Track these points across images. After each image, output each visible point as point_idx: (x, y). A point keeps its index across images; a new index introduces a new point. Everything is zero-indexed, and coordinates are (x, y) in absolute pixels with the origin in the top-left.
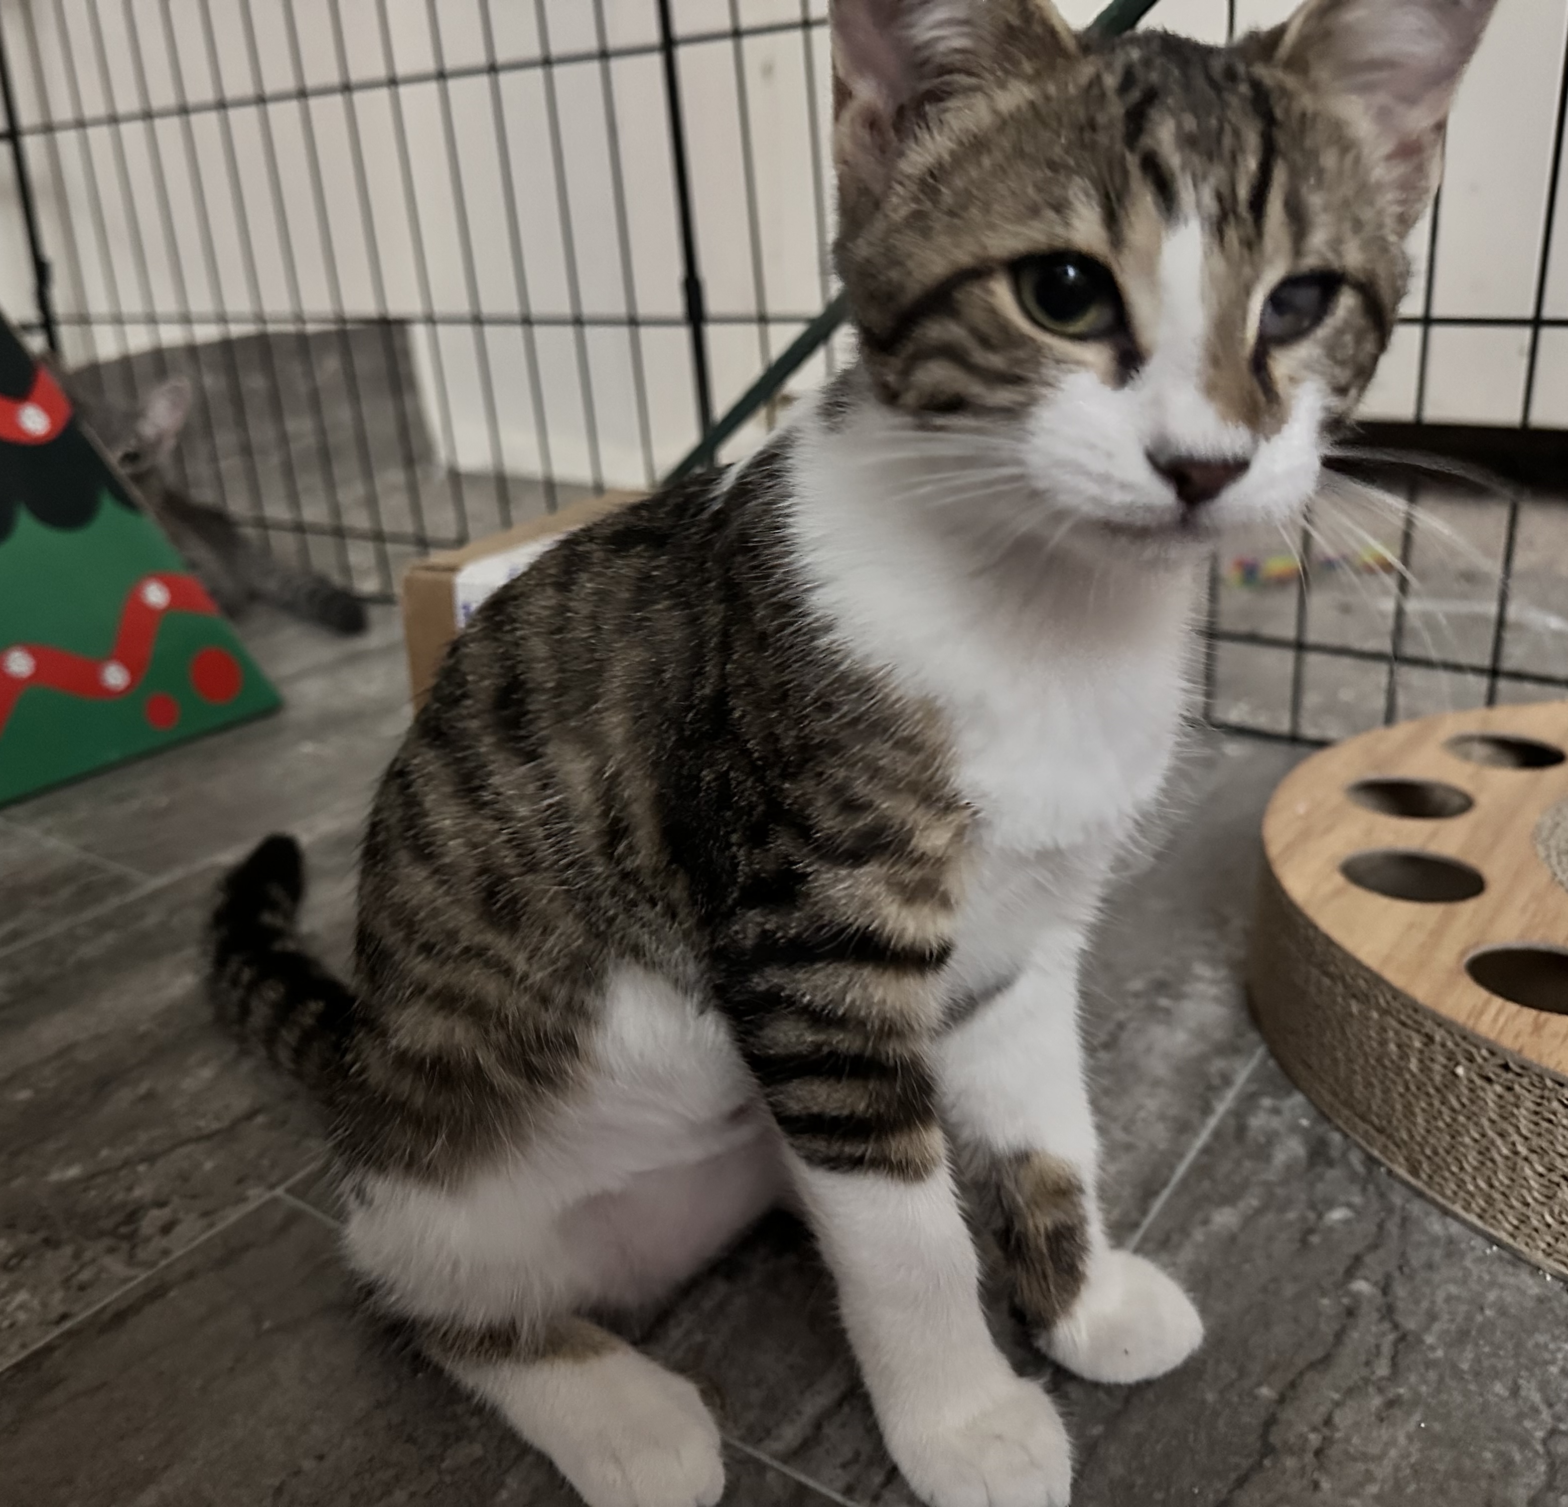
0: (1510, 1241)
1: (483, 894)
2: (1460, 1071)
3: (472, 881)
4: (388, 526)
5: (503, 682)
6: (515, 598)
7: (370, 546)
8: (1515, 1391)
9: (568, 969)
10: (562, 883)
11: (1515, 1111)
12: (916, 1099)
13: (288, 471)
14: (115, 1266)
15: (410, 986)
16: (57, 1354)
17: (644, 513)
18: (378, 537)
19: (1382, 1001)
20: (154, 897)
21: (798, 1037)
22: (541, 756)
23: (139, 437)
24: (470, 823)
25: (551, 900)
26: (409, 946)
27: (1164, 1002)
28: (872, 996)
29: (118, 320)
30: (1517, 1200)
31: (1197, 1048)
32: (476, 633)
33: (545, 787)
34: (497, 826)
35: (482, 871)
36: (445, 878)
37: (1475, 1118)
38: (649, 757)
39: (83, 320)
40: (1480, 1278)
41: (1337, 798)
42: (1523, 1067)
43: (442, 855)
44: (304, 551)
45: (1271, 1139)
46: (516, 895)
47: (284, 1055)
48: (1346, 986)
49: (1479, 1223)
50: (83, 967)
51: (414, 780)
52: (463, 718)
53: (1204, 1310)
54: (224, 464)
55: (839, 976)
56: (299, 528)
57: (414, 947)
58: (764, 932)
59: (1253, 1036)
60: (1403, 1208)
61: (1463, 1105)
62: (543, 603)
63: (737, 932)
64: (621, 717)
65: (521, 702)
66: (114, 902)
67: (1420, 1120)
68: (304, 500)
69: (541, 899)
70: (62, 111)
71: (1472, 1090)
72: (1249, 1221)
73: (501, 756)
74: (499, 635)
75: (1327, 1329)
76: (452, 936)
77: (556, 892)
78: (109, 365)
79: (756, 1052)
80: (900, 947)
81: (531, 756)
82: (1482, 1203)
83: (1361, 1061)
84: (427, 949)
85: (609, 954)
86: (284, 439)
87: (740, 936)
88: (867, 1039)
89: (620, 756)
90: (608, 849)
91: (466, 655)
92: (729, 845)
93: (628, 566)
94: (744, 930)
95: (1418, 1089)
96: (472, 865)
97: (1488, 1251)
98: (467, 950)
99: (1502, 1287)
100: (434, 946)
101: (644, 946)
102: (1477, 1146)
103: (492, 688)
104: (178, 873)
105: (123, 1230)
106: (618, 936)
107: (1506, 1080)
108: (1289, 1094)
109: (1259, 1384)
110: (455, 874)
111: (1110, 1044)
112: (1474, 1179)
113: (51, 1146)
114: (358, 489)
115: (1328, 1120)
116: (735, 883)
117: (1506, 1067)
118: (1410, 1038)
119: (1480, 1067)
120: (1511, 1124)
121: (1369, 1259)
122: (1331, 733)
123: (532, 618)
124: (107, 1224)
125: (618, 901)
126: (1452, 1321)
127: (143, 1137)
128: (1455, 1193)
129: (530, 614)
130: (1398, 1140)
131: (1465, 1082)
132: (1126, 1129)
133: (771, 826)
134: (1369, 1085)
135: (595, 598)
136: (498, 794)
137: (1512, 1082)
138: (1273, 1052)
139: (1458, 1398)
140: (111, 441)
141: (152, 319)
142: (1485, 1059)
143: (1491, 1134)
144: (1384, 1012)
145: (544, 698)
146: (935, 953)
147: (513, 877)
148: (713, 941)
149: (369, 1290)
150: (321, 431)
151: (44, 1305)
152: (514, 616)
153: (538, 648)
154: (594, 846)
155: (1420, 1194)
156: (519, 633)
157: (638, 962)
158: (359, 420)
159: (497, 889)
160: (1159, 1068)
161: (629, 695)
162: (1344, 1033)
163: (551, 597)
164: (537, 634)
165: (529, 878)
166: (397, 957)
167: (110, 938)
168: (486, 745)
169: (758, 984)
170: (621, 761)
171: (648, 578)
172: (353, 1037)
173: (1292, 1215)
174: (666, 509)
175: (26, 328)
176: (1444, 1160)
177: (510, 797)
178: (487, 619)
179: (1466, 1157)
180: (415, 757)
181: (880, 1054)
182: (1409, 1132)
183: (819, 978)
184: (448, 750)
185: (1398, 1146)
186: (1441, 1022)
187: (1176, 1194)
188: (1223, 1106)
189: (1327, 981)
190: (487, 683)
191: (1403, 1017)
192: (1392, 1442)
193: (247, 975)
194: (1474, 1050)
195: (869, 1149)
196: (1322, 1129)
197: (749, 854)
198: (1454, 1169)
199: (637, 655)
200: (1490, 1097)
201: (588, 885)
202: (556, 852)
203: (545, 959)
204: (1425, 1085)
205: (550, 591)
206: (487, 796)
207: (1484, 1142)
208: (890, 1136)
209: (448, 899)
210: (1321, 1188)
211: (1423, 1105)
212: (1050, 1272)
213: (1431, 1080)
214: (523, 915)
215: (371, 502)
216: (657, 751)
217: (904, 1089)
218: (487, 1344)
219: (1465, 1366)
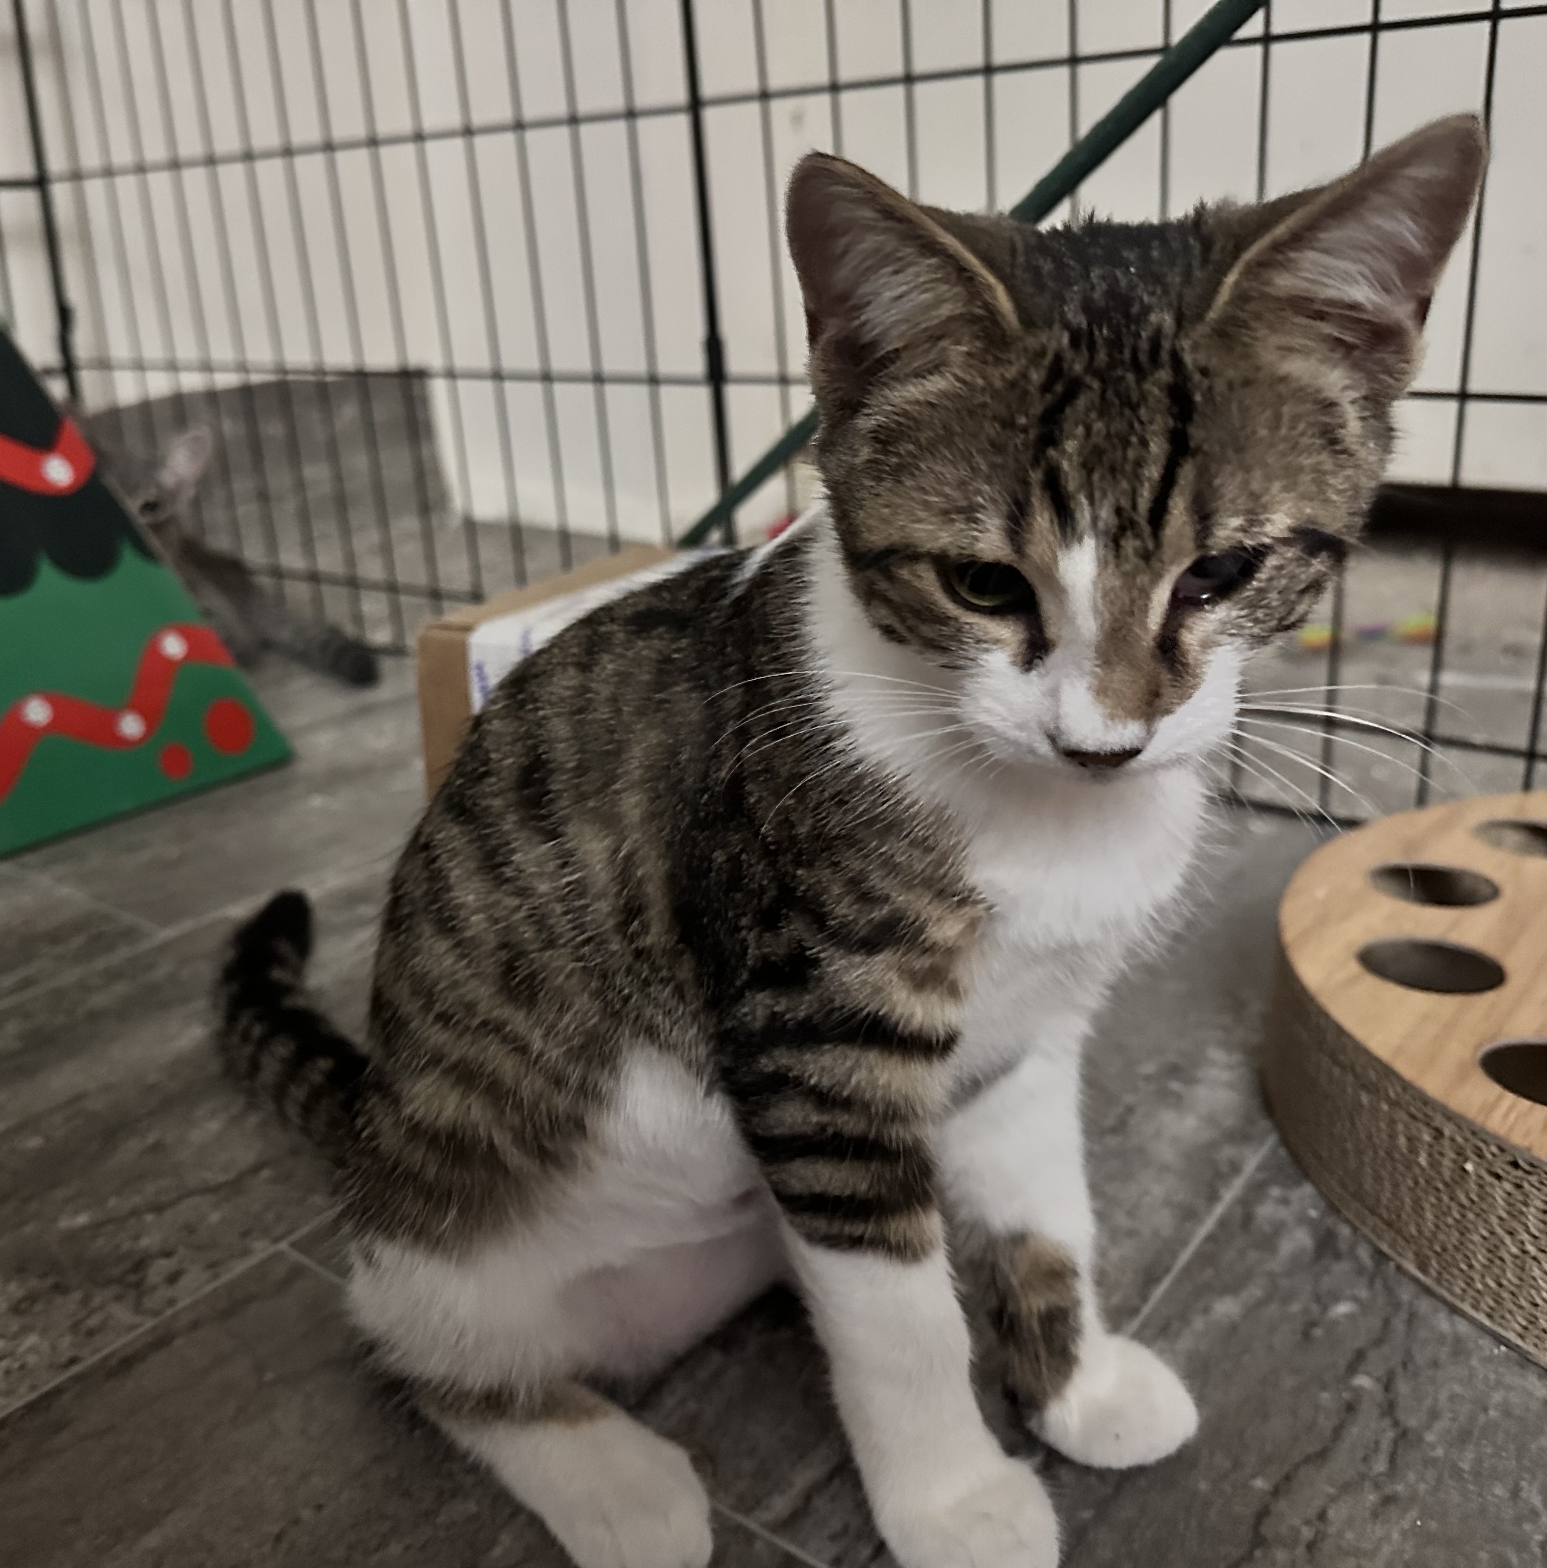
0: (1519, 1342)
1: (503, 968)
2: (1469, 1167)
3: (493, 955)
4: (402, 577)
5: (524, 761)
6: (536, 676)
7: (383, 597)
8: (1515, 1493)
9: (583, 1047)
10: (579, 959)
11: (1524, 1209)
12: (916, 1182)
13: (304, 517)
14: (122, 1313)
15: (425, 1055)
16: (66, 1397)
17: (666, 595)
18: (392, 588)
19: (1392, 1094)
20: (163, 948)
21: (805, 1118)
22: (560, 836)
23: (159, 486)
24: (492, 898)
25: (569, 976)
26: (427, 1014)
27: (1175, 1086)
28: (877, 1079)
29: (139, 366)
30: (1525, 1299)
31: (1206, 1135)
32: (499, 710)
33: (565, 865)
34: (516, 902)
35: (504, 946)
36: (466, 951)
37: (1484, 1216)
38: (663, 837)
39: (104, 364)
40: (1486, 1378)
41: (1358, 882)
42: (1532, 1165)
43: (463, 929)
44: (318, 602)
45: (1278, 1229)
46: (534, 971)
47: (293, 1111)
48: (1356, 1076)
49: (1487, 1322)
50: (94, 1016)
51: (438, 856)
52: (485, 796)
53: (1200, 1400)
54: (241, 510)
55: (846, 1057)
56: (314, 577)
57: (430, 1018)
58: (774, 1015)
59: (1264, 1124)
60: (1411, 1304)
61: (1472, 1201)
62: (565, 683)
63: (746, 1015)
64: (638, 797)
65: (543, 781)
66: (123, 953)
67: (1429, 1216)
68: (319, 547)
69: (558, 976)
70: (90, 159)
71: (1481, 1186)
72: (1252, 1311)
73: (524, 834)
74: (521, 714)
75: (1326, 1424)
76: (470, 1008)
77: (573, 970)
78: (130, 409)
79: (759, 1131)
80: (907, 1032)
81: (553, 835)
82: (1491, 1303)
83: (1370, 1153)
84: (444, 1019)
85: (623, 1034)
86: (300, 485)
87: (749, 1018)
88: (870, 1124)
89: (636, 836)
90: (623, 926)
91: (489, 732)
92: (738, 929)
93: (649, 647)
94: (753, 1012)
95: (1427, 1182)
96: (491, 941)
97: (1496, 1351)
98: (484, 1023)
99: (1509, 1388)
100: (452, 1017)
101: (658, 1026)
102: (1487, 1245)
103: (515, 766)
104: (187, 925)
105: (133, 1278)
106: (633, 1015)
107: (1516, 1177)
108: (1298, 1184)
109: (1254, 1476)
110: (477, 947)
111: (1120, 1128)
112: (1483, 1276)
113: (60, 1193)
114: (373, 537)
115: (1338, 1212)
116: (745, 965)
117: (1515, 1165)
118: (1418, 1130)
119: (1490, 1164)
120: (1520, 1222)
121: (1373, 1356)
122: (1359, 814)
123: (554, 699)
124: (116, 1271)
125: (632, 981)
126: (1454, 1419)
127: (150, 1189)
128: (1464, 1290)
129: (552, 693)
130: (1407, 1236)
131: (1474, 1178)
132: (1131, 1214)
133: (784, 911)
134: (1378, 1179)
135: (616, 679)
136: (521, 871)
137: (1522, 1179)
138: (1285, 1141)
139: (1456, 1498)
140: (132, 490)
141: (172, 366)
142: (1494, 1155)
143: (1499, 1231)
144: (1394, 1104)
145: (565, 777)
146: (941, 1039)
147: (532, 952)
148: (720, 1022)
149: (371, 1347)
150: (338, 478)
151: (54, 1348)
152: (537, 695)
153: (560, 728)
154: (611, 923)
155: (1428, 1291)
156: (541, 713)
157: (653, 1042)
158: (376, 467)
159: (517, 964)
160: (1166, 1153)
161: (646, 776)
162: (1353, 1124)
163: (572, 678)
164: (558, 715)
165: (548, 953)
166: (413, 1025)
167: (121, 988)
168: (509, 823)
169: (766, 1066)
170: (636, 841)
171: (668, 660)
172: (366, 1101)
173: (1295, 1308)
174: (687, 592)
175: (48, 372)
176: (1453, 1257)
177: (532, 875)
178: (511, 696)
179: (1474, 1253)
180: (439, 832)
181: (883, 1136)
182: (1418, 1225)
183: (826, 1060)
184: (471, 827)
185: (1408, 1242)
186: (1450, 1116)
187: (1178, 1281)
188: (1230, 1193)
189: (1337, 1071)
190: (510, 760)
191: (1413, 1110)
192: (1387, 1538)
193: (257, 1031)
194: (1481, 1145)
195: (869, 1229)
196: (1330, 1221)
197: (760, 936)
198: (1464, 1267)
199: (654, 737)
200: (1499, 1195)
201: (604, 962)
202: (574, 928)
203: (561, 1037)
204: (1433, 1179)
205: (572, 671)
206: (508, 872)
207: (1493, 1240)
208: (890, 1218)
209: (468, 972)
210: (1326, 1282)
211: (1433, 1200)
212: (1043, 1353)
213: (1439, 1173)
214: (541, 990)
215: (386, 550)
216: (672, 832)
217: (905, 1172)
218: (483, 1405)
219: (1466, 1466)
